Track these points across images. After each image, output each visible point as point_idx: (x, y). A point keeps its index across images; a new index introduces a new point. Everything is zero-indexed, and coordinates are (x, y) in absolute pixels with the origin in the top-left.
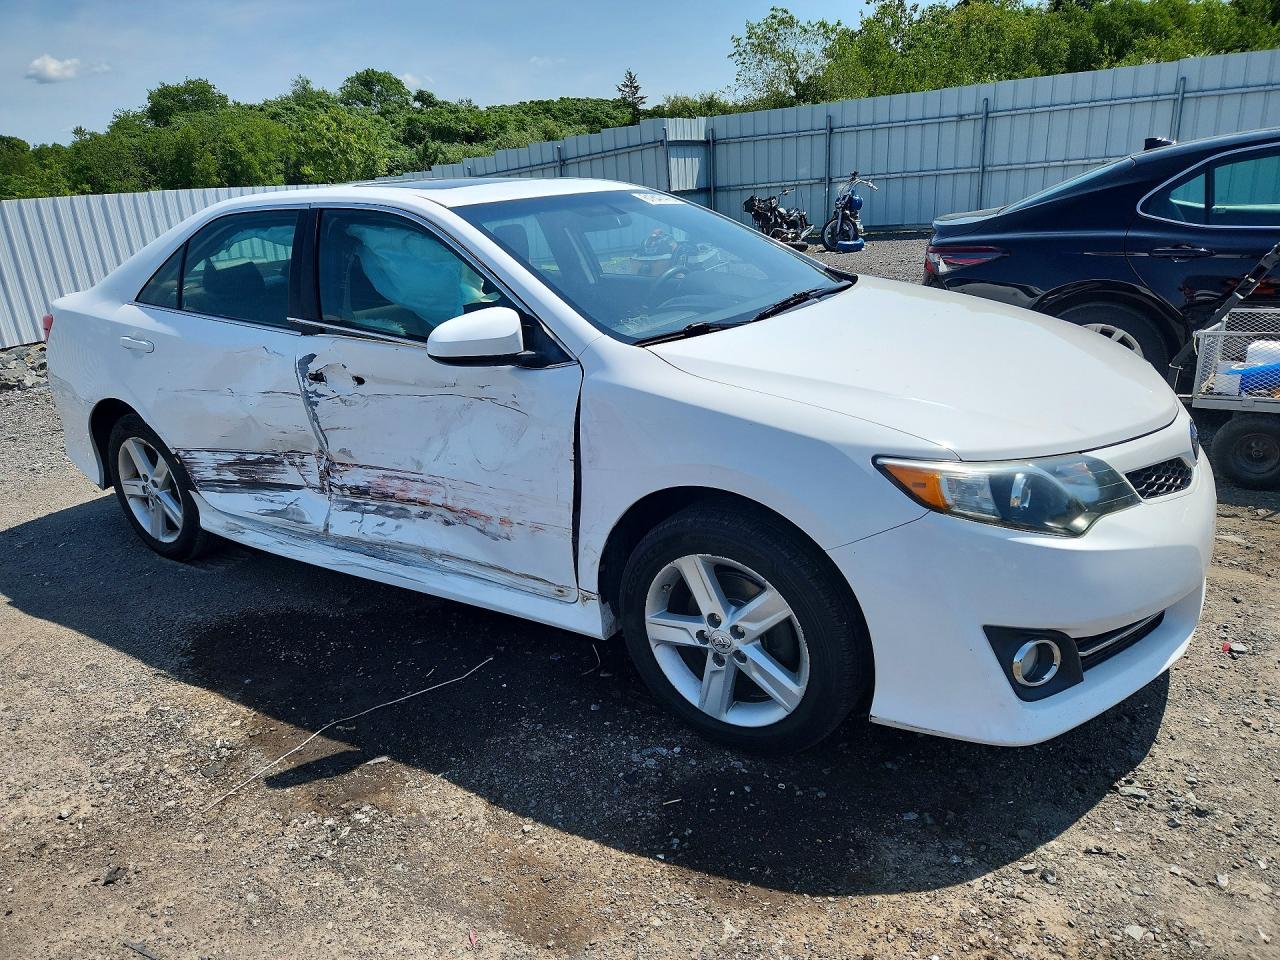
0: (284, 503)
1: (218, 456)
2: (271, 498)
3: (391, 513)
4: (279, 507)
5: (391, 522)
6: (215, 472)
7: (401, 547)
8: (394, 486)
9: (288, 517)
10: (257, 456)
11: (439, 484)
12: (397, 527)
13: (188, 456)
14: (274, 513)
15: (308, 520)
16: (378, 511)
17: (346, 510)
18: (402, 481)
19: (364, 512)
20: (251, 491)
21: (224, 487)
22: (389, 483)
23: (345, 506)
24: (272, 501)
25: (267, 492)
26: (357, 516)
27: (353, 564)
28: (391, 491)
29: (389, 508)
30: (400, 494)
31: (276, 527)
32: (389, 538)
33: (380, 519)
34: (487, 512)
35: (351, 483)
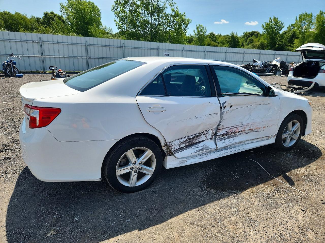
0: (201, 146)
1: (181, 140)
2: (197, 147)
3: (231, 137)
4: (201, 148)
5: (232, 139)
6: (179, 146)
7: (235, 144)
8: (234, 130)
9: (205, 149)
10: (194, 136)
11: (249, 125)
12: (233, 140)
13: (171, 144)
14: (200, 150)
15: (211, 148)
16: (228, 138)
17: (220, 141)
18: (236, 128)
19: (225, 139)
20: (190, 147)
21: (181, 150)
22: (232, 130)
23: (220, 140)
24: (197, 148)
25: (195, 146)
26: (223, 141)
27: (225, 153)
28: (233, 131)
29: (231, 136)
30: (237, 131)
31: (197, 155)
32: (232, 143)
33: (229, 139)
34: (261, 127)
35: (222, 134)
